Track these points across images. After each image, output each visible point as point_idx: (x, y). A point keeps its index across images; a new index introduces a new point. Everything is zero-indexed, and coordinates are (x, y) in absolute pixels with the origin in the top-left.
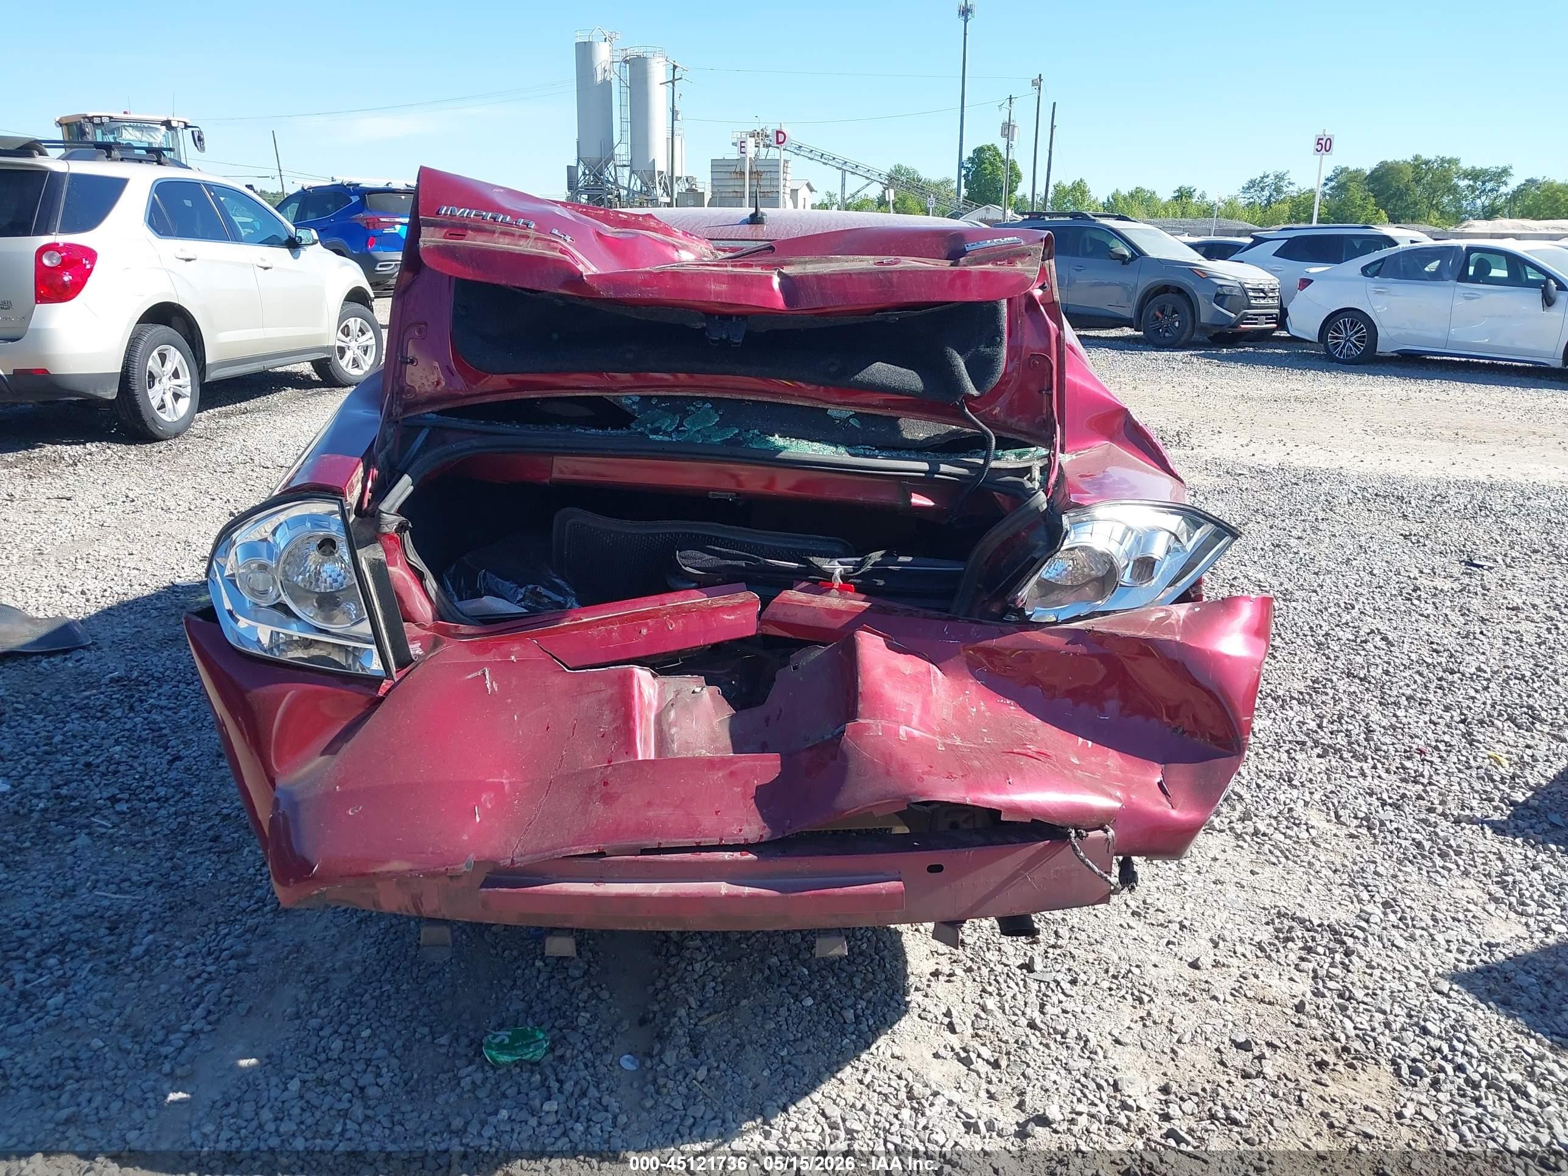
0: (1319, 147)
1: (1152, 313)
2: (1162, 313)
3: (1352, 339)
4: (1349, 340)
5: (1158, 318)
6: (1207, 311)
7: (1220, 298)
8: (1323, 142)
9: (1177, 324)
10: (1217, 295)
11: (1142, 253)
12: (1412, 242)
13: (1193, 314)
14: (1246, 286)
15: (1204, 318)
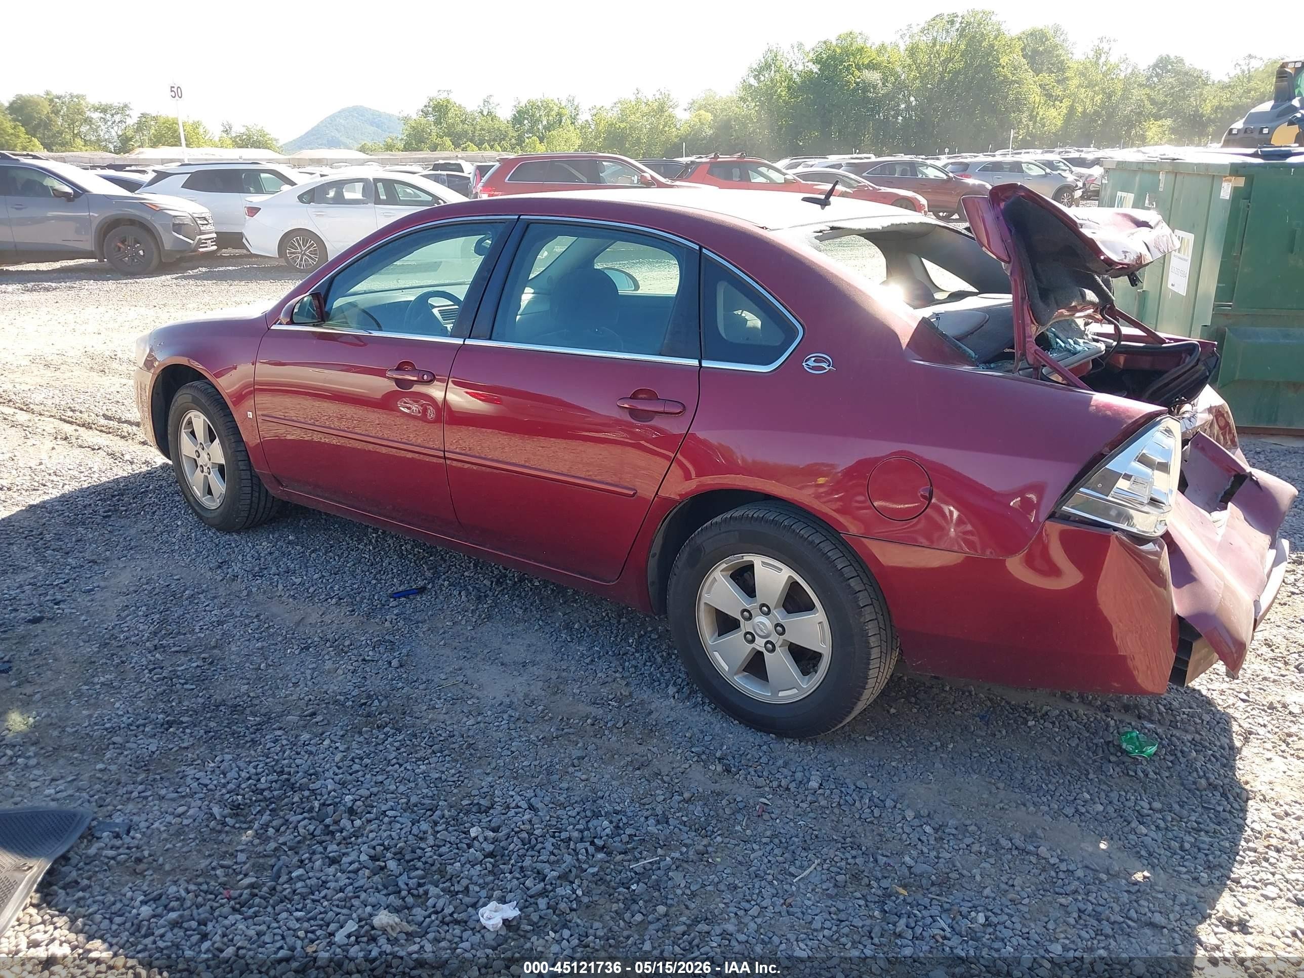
0: (173, 94)
1: (113, 245)
2: (123, 242)
3: (307, 253)
4: (305, 254)
5: (120, 248)
6: (169, 240)
7: (178, 227)
8: (175, 89)
9: (141, 252)
10: (174, 225)
11: (84, 191)
12: (322, 176)
13: (157, 243)
14: (195, 215)
15: (168, 245)
